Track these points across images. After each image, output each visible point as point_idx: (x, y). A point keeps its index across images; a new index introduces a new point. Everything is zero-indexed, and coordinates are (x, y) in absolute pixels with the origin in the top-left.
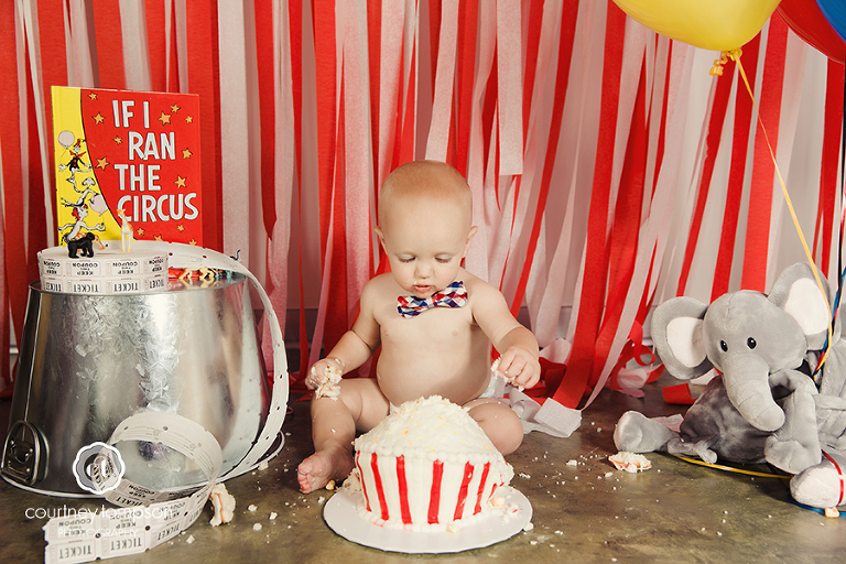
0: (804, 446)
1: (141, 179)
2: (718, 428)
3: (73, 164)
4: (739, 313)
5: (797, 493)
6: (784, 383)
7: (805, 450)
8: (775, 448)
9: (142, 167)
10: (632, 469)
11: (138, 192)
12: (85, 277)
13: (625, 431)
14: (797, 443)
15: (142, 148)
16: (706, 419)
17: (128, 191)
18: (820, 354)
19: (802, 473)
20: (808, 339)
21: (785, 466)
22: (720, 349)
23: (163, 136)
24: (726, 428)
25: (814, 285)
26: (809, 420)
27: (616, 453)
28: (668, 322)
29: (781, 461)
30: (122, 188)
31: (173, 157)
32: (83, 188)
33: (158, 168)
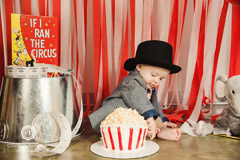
1: (39, 44)
3: (17, 39)
9: (39, 40)
11: (37, 48)
12: (21, 73)
15: (39, 34)
16: (224, 121)
17: (34, 48)
22: (232, 93)
23: (46, 30)
24: (232, 123)
31: (49, 37)
32: (20, 47)
33: (44, 40)
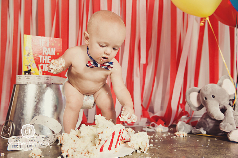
0: (231, 124)
1: (46, 60)
2: (206, 125)
3: (28, 55)
4: (209, 88)
5: (230, 138)
6: (224, 107)
7: (231, 125)
8: (222, 125)
9: (46, 57)
10: (182, 136)
11: (44, 63)
12: (28, 80)
13: (179, 126)
14: (228, 124)
15: (46, 52)
16: (203, 122)
17: (42, 63)
18: (233, 100)
19: (231, 132)
20: (230, 96)
21: (226, 130)
22: (205, 99)
23: (52, 49)
24: (208, 124)
25: (230, 81)
26: (231, 118)
27: (177, 132)
28: (190, 94)
29: (224, 129)
30: (41, 62)
31: (54, 54)
32: (30, 61)
33: (50, 57)
